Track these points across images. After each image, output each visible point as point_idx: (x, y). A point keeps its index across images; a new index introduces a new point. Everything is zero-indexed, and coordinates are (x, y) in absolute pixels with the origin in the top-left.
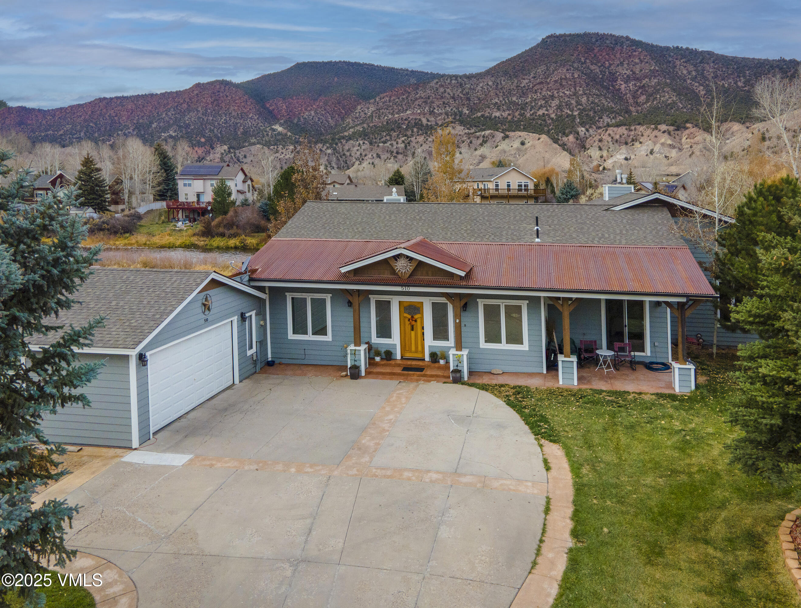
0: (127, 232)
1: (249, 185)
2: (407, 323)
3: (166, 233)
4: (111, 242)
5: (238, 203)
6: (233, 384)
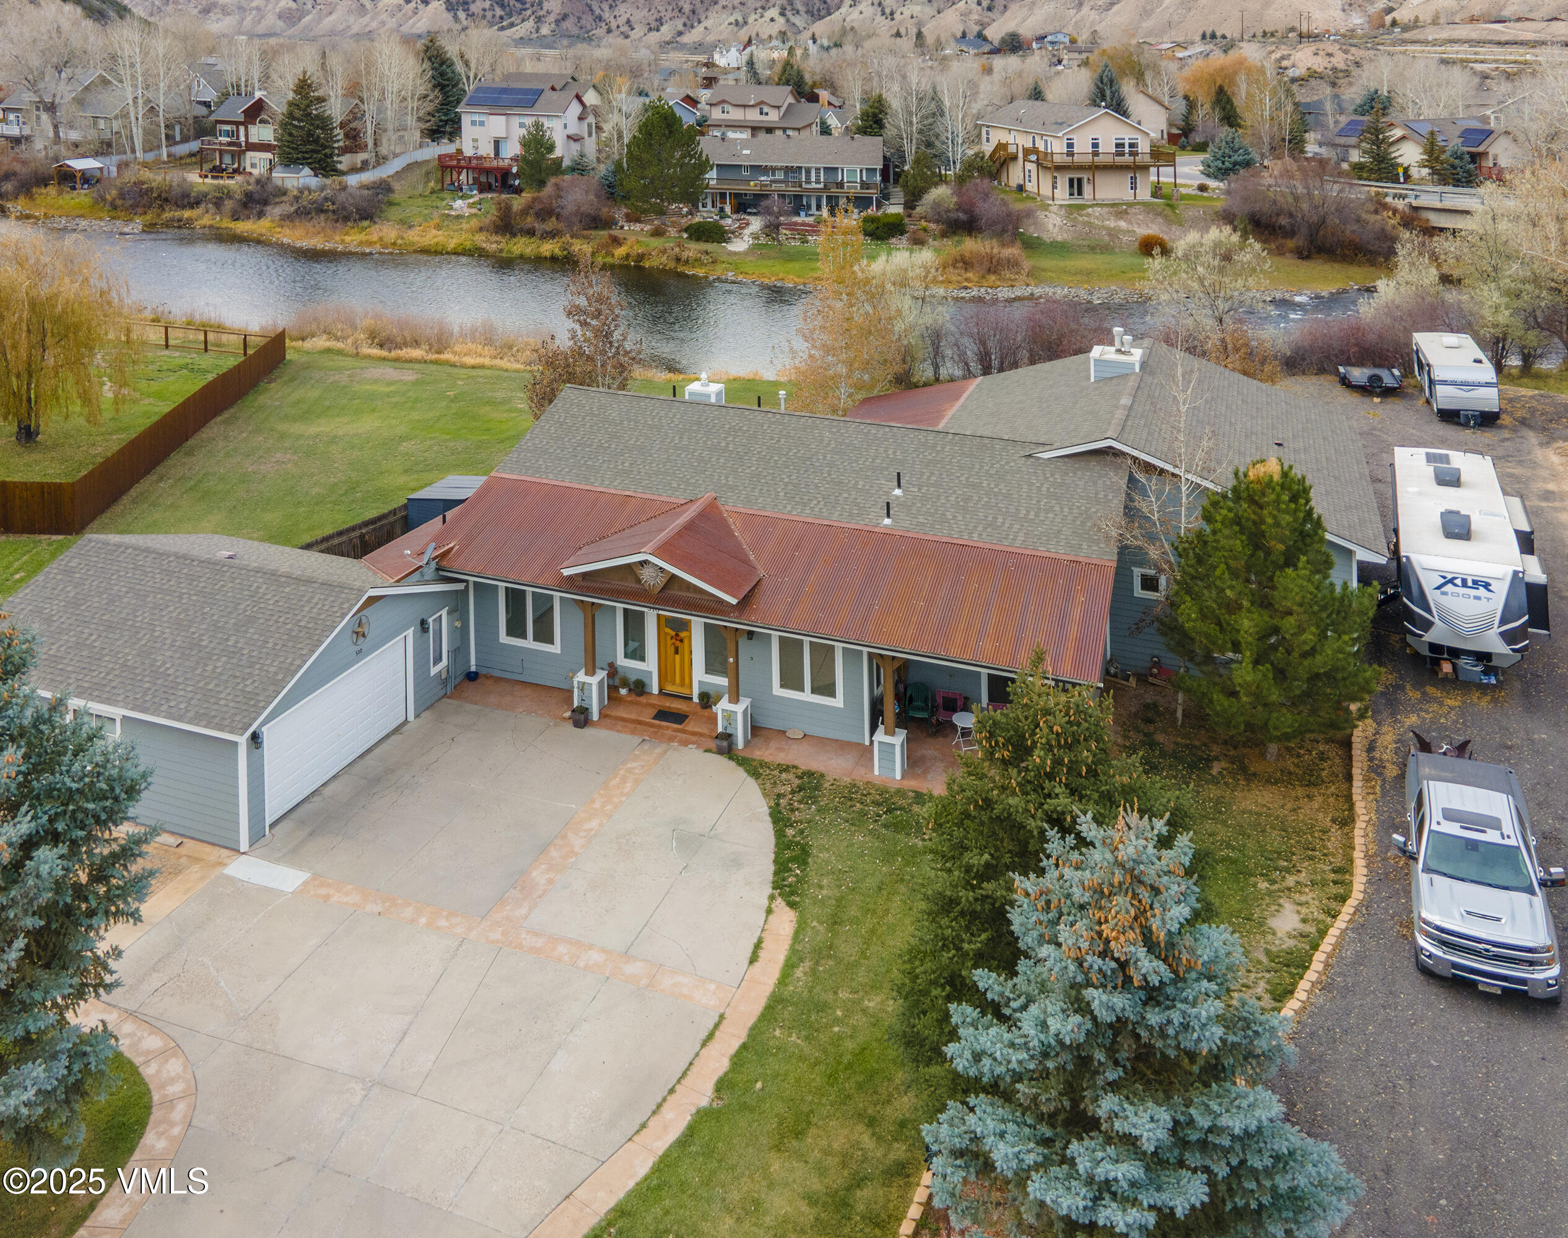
0: (366, 219)
1: (590, 126)
2: (669, 641)
3: (432, 223)
4: (337, 238)
5: (566, 163)
6: (406, 722)
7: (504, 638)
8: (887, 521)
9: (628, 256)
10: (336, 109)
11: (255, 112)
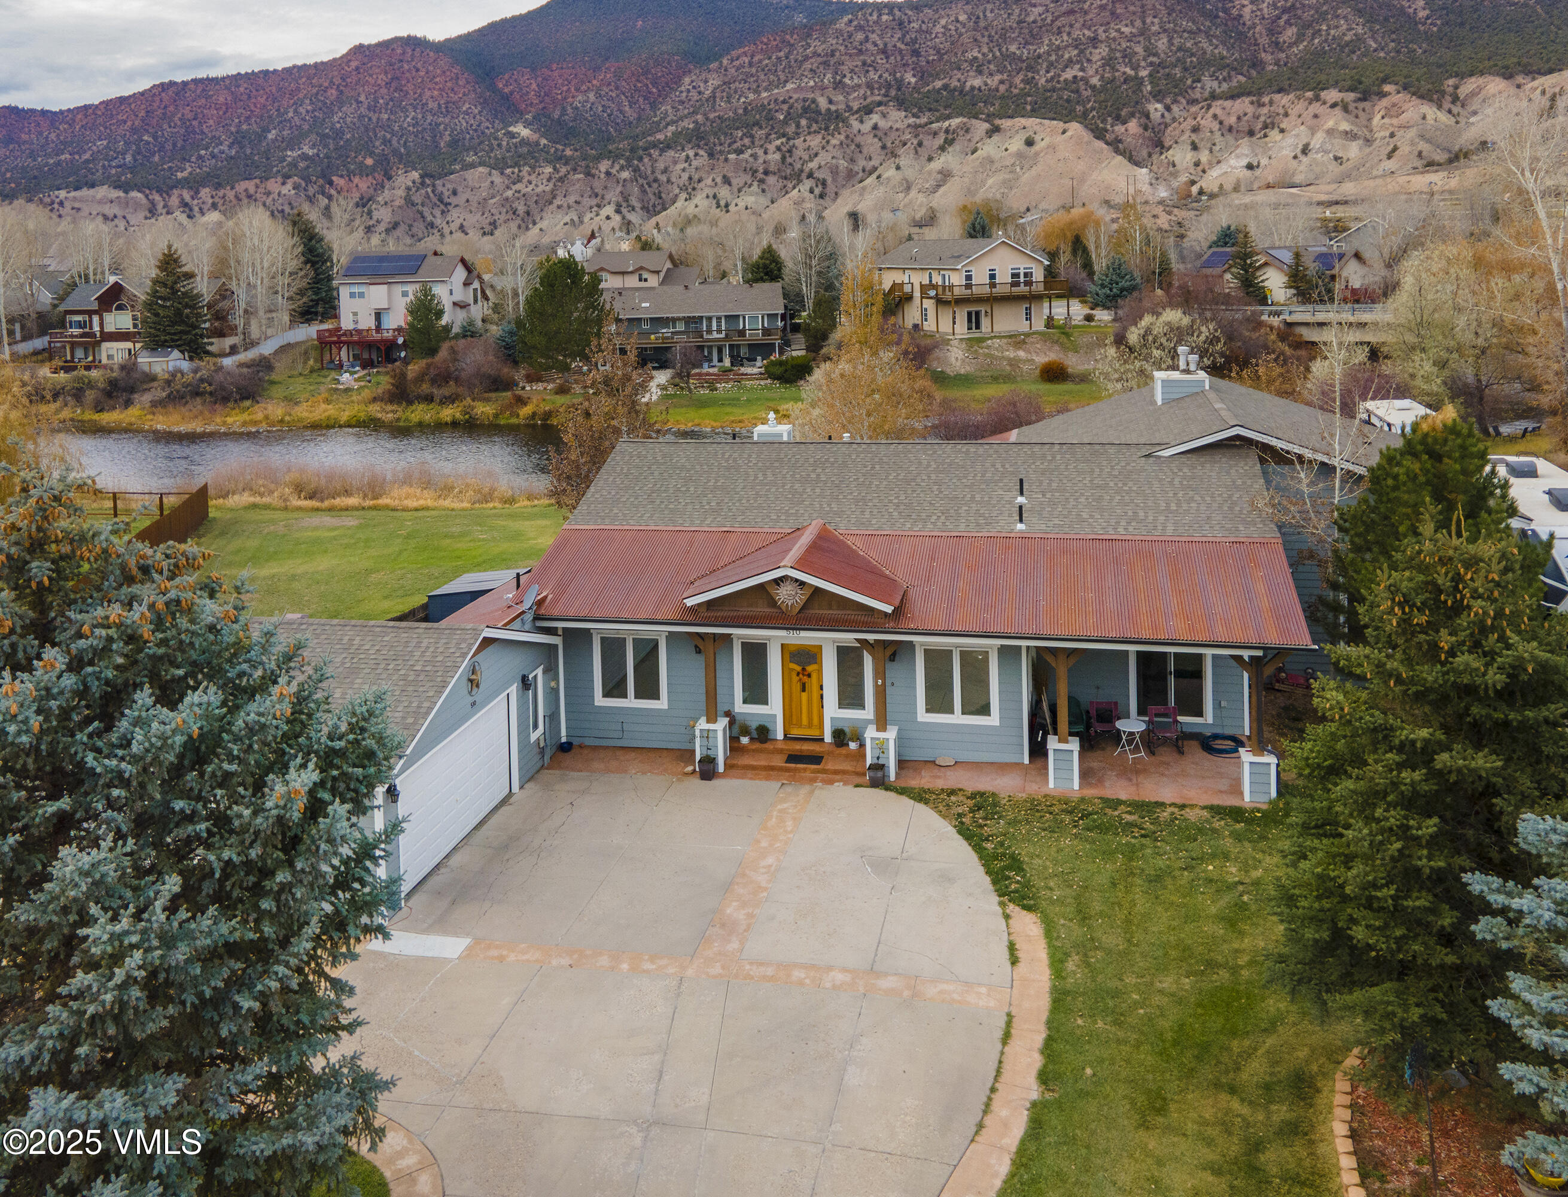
0: (247, 398)
1: (475, 290)
2: (795, 678)
3: (320, 398)
4: (218, 420)
5: (456, 330)
6: (511, 793)
7: (600, 700)
9: (534, 414)
10: (204, 287)
11: (113, 298)
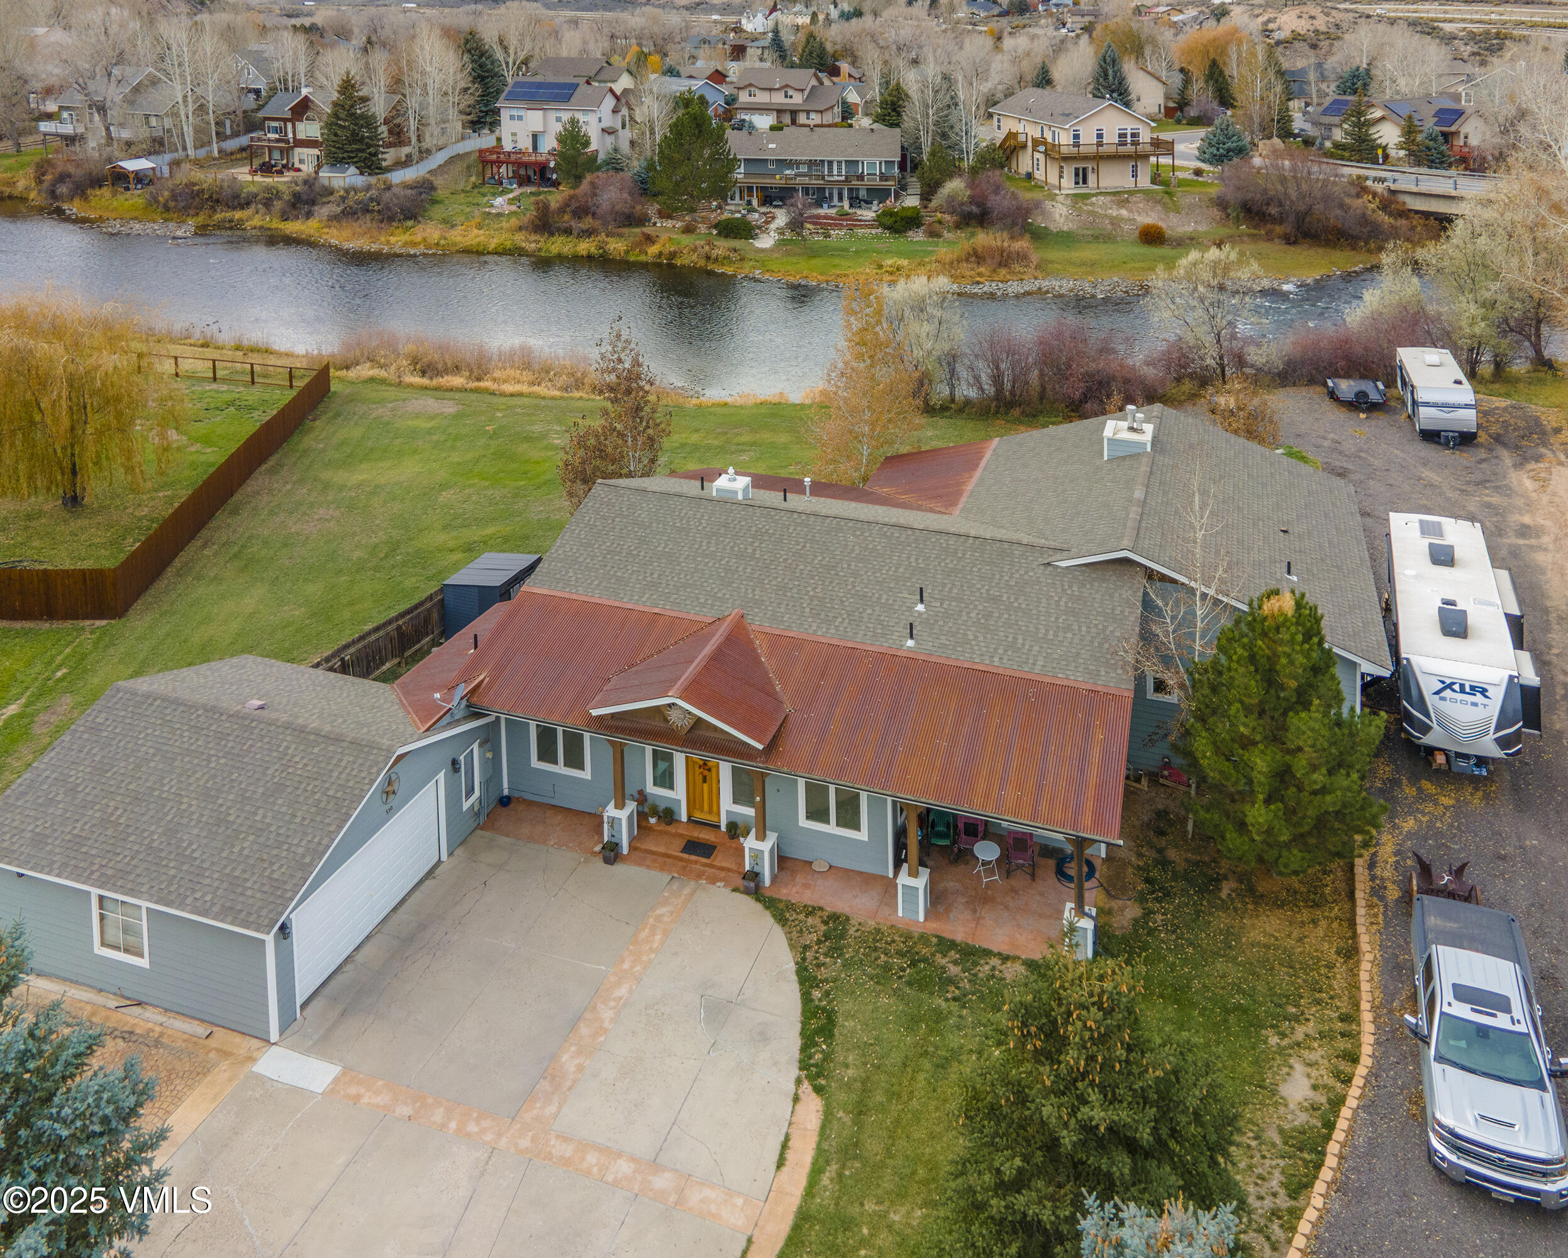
0: (410, 219)
1: (623, 118)
2: (698, 770)
3: (473, 222)
4: (383, 239)
5: (601, 157)
6: (439, 862)
7: (535, 763)
8: (910, 643)
9: (660, 254)
10: (379, 107)
11: (302, 109)
